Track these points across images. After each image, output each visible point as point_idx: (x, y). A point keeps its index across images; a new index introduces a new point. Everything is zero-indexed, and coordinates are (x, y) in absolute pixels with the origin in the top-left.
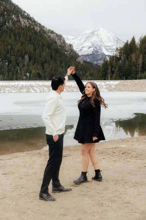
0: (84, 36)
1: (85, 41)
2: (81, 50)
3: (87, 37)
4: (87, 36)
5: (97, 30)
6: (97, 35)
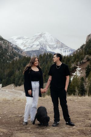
0: (34, 37)
1: (35, 41)
4: (37, 37)
5: (44, 34)
6: (44, 37)
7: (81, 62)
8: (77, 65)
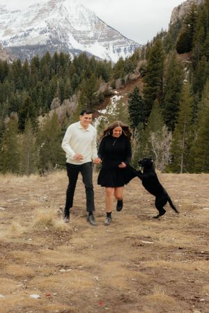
1: (36, 18)
2: (25, 35)
3: (41, 11)
6: (60, 8)
7: (126, 77)
8: (114, 88)
